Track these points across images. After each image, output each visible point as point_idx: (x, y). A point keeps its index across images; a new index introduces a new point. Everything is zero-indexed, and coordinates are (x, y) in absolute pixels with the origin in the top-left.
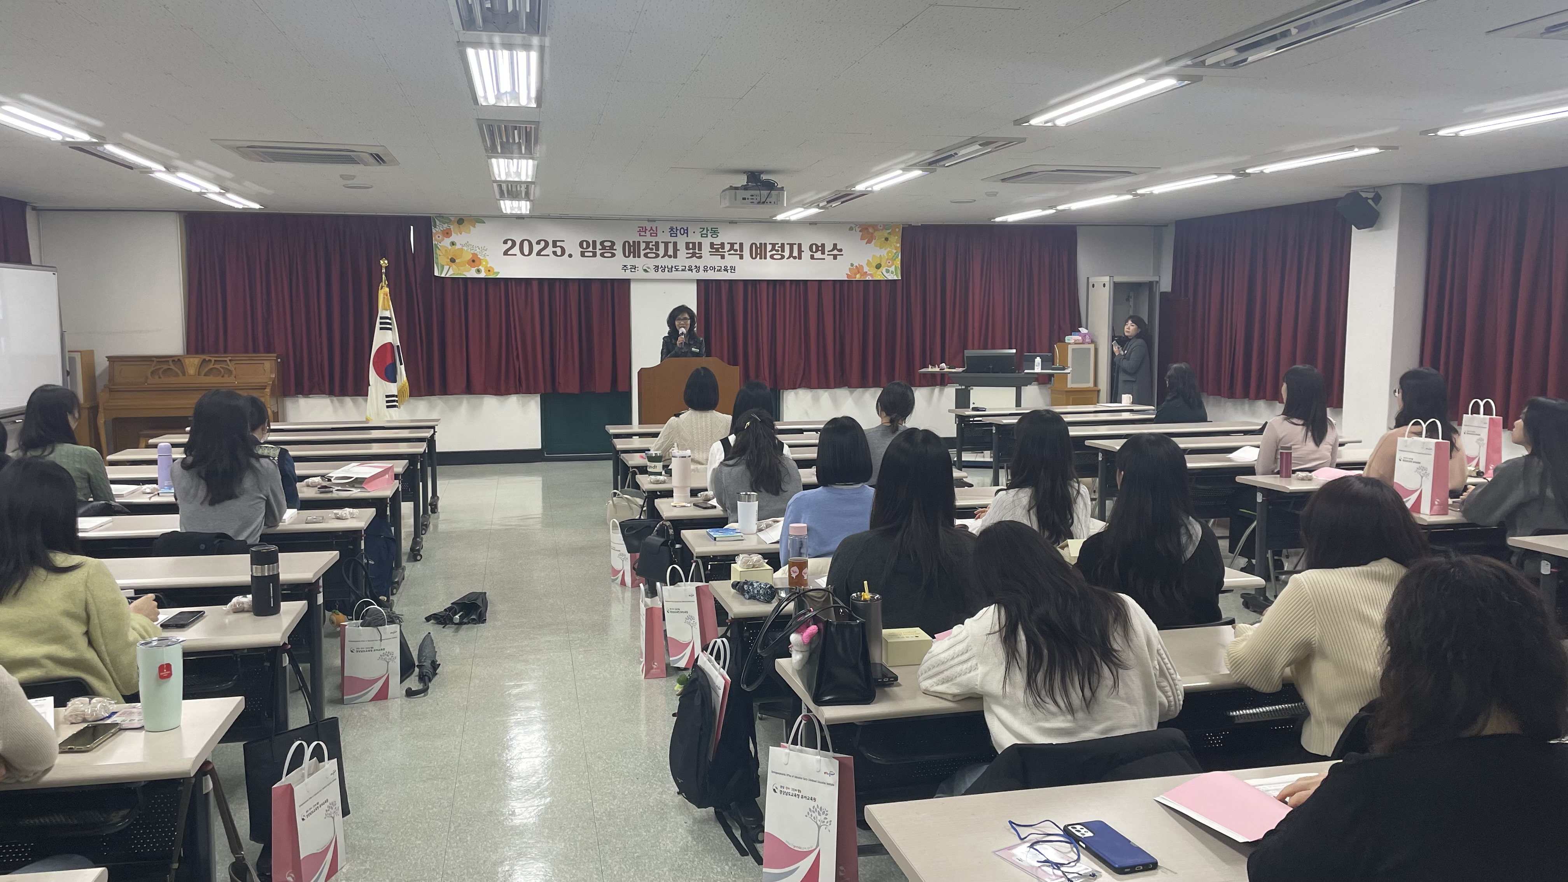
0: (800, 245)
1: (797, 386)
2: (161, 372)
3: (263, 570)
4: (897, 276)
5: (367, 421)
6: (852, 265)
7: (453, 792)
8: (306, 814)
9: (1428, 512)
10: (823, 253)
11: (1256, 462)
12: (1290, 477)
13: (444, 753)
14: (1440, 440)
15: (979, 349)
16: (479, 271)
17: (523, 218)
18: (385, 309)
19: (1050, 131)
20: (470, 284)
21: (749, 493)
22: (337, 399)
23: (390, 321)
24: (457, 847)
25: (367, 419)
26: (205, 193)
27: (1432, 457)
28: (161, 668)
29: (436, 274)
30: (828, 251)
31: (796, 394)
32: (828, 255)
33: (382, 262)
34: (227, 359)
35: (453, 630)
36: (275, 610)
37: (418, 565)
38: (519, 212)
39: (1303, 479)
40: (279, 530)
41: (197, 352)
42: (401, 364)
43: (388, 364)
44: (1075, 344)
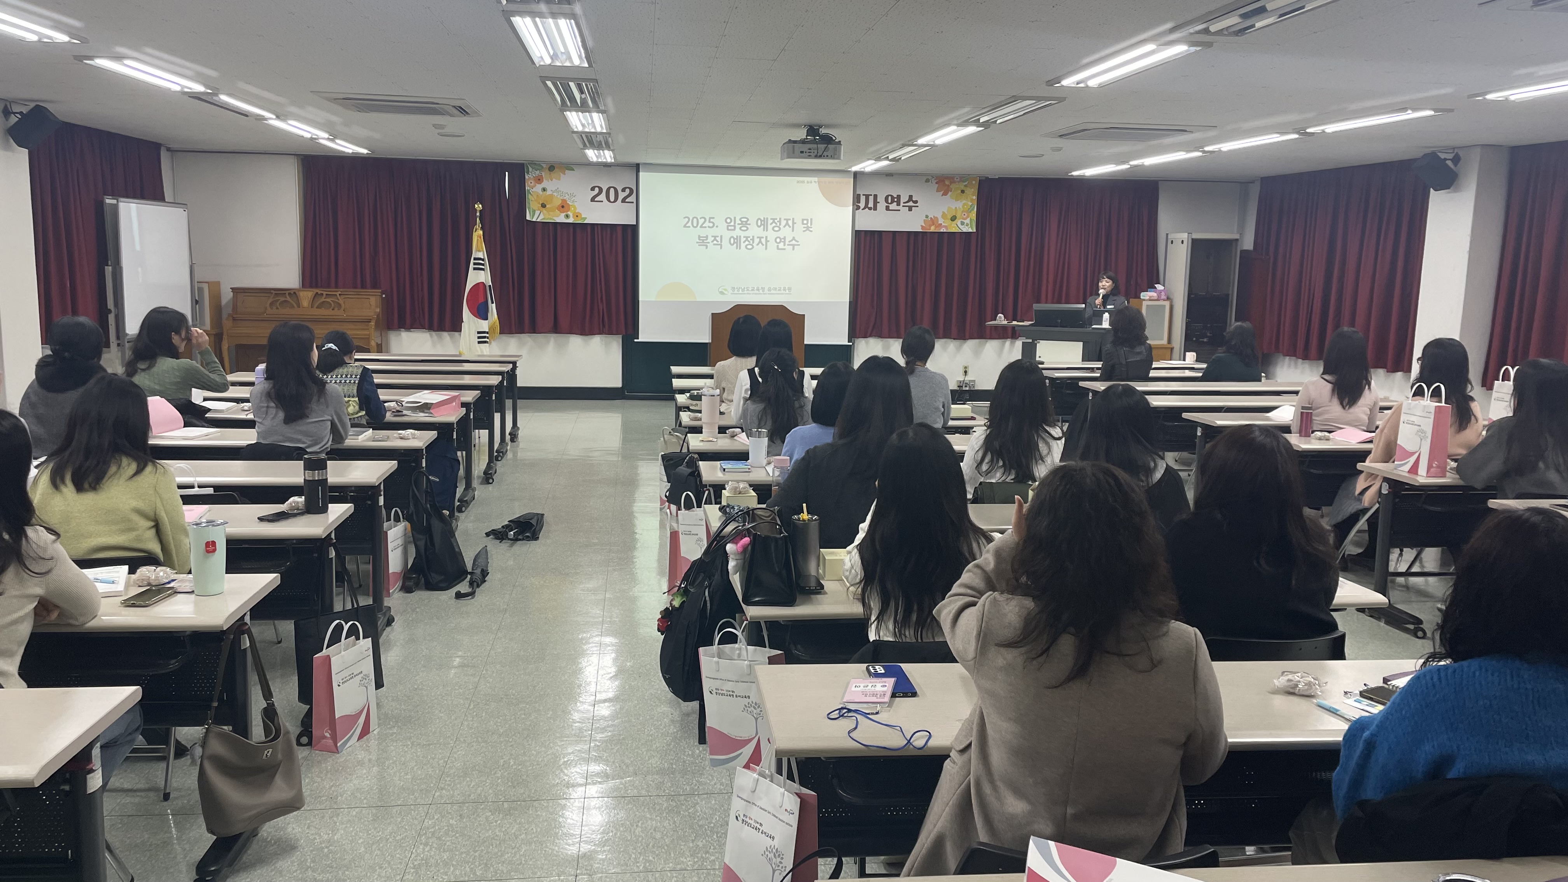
0: (875, 196)
1: (868, 335)
2: (278, 304)
3: (313, 475)
4: (972, 229)
5: (460, 355)
6: (927, 216)
7: (478, 677)
8: (341, 682)
9: (1425, 474)
10: (898, 204)
11: (1291, 422)
12: (1309, 436)
13: (478, 646)
14: (1443, 404)
15: (1053, 303)
16: (567, 216)
17: (610, 166)
18: (479, 251)
19: (1082, 93)
20: (559, 228)
21: (760, 430)
22: (436, 335)
23: (483, 262)
24: (472, 721)
25: (460, 353)
26: (315, 139)
27: (1431, 420)
28: (207, 544)
29: (528, 218)
30: (904, 203)
31: (867, 343)
32: (903, 206)
33: (476, 206)
34: (338, 294)
35: (508, 545)
36: (324, 510)
37: (490, 487)
38: (604, 160)
39: (1320, 439)
40: (345, 446)
41: (311, 287)
42: (493, 303)
43: (480, 302)
44: (1150, 300)
